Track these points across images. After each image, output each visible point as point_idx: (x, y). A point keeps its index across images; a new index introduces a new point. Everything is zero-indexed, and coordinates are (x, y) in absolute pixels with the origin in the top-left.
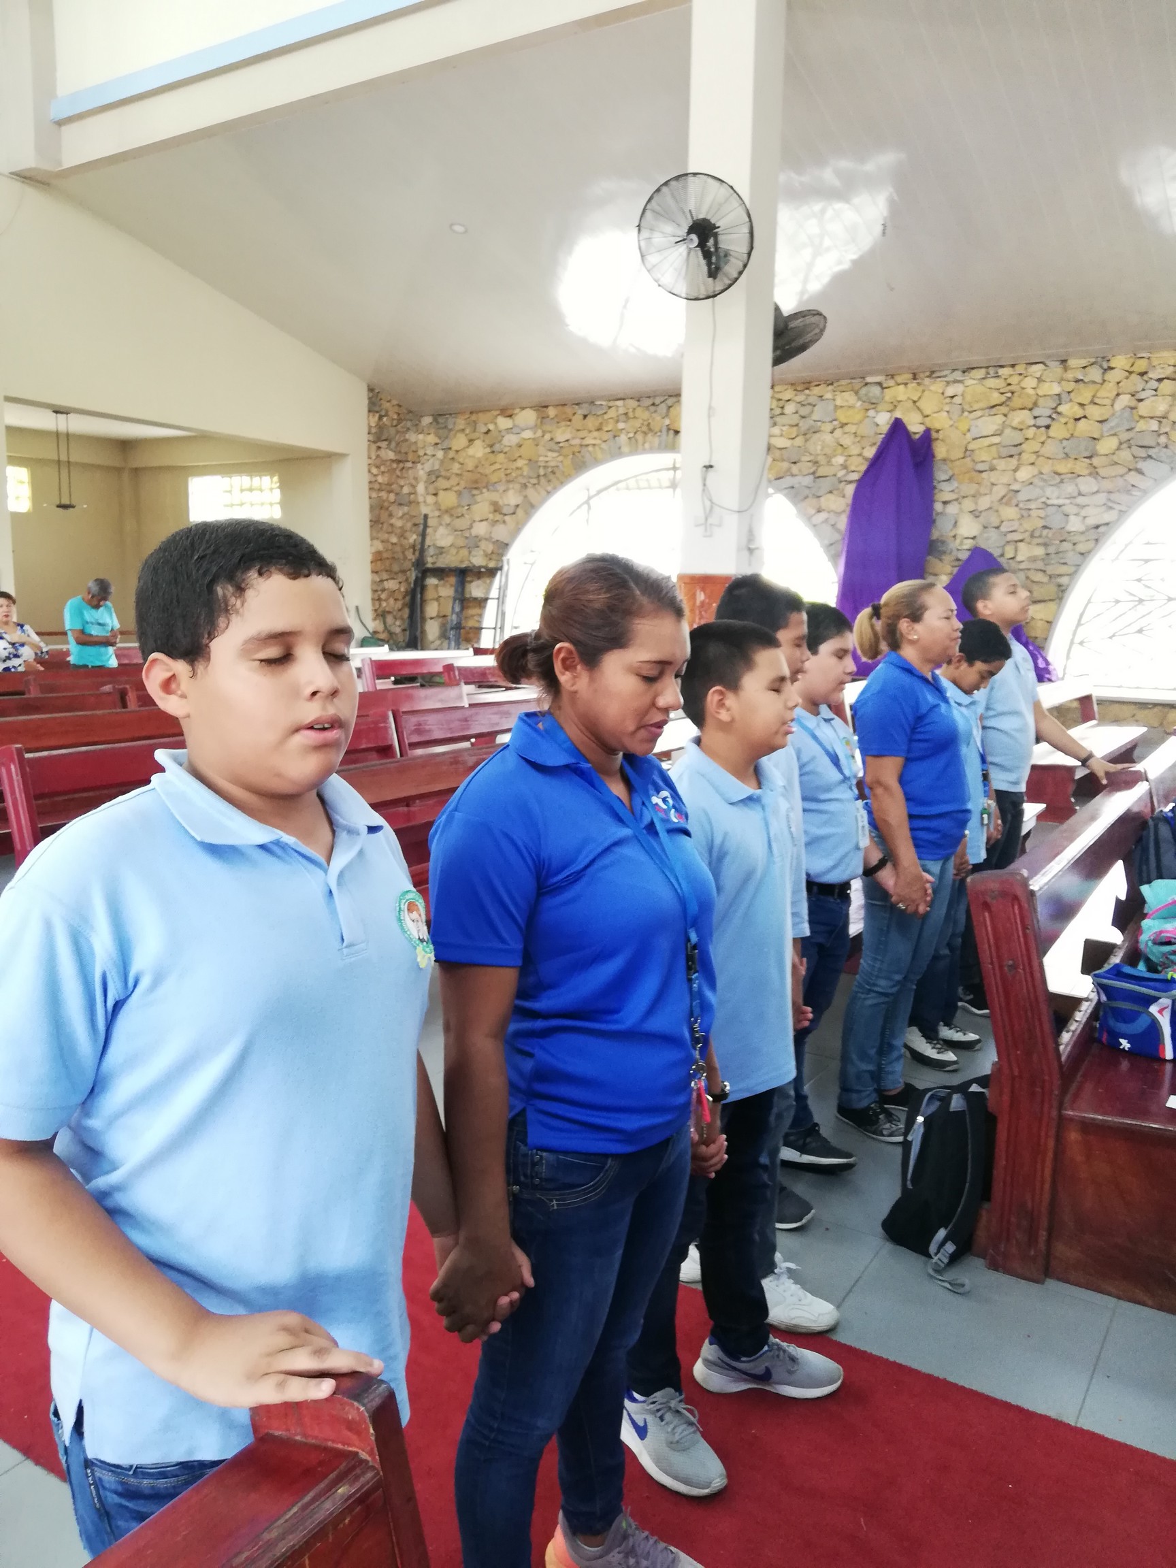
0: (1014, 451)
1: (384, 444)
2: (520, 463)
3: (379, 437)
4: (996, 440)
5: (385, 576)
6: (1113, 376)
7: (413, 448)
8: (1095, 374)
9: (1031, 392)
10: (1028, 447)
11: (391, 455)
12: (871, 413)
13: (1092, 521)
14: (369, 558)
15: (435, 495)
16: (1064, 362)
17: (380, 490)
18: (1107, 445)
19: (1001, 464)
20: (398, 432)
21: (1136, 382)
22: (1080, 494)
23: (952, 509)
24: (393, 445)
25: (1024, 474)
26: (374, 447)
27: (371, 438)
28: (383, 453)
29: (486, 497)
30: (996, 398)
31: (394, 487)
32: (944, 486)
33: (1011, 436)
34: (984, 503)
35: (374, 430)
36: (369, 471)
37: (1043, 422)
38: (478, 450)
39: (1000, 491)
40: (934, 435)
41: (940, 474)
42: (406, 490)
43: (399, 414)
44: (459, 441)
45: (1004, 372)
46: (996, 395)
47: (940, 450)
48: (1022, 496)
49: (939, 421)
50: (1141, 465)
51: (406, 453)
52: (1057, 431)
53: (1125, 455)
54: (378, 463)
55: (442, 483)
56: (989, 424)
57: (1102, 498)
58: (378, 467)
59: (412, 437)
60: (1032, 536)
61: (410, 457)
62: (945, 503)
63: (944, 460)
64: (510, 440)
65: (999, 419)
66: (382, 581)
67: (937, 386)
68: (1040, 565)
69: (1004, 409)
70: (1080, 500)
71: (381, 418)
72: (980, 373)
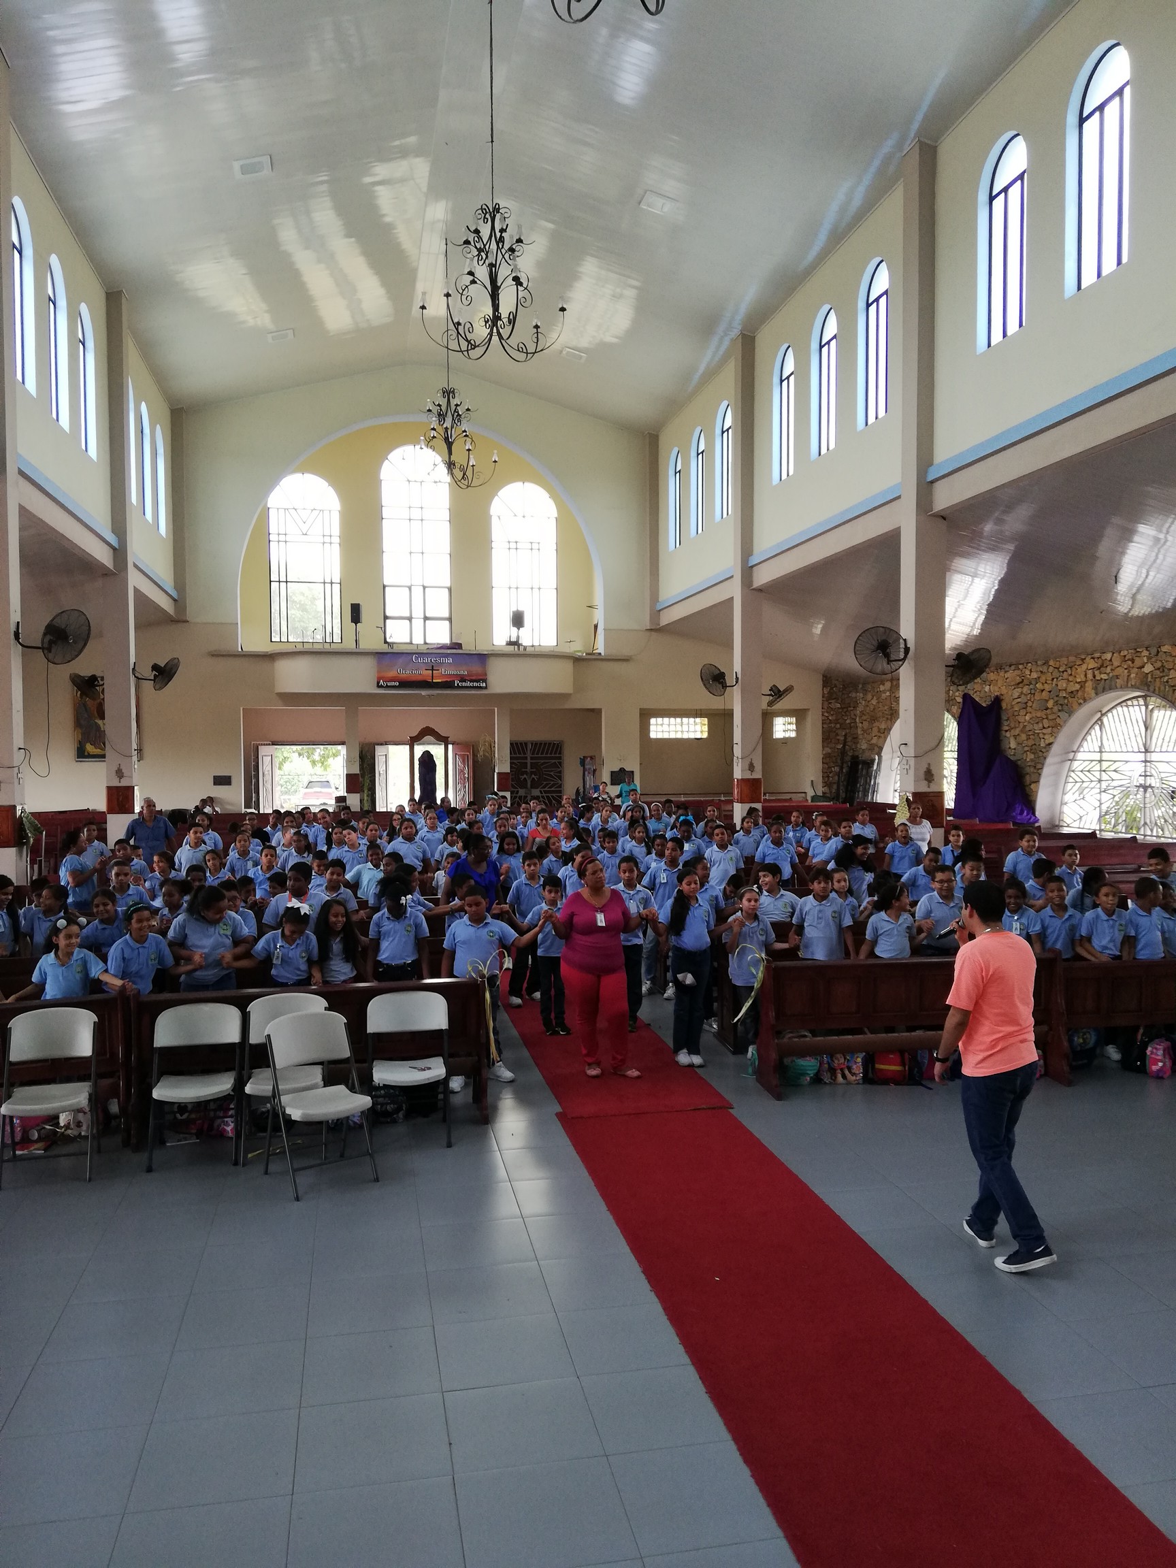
0: (1025, 706)
1: (833, 701)
2: (886, 708)
3: (828, 698)
4: (1019, 700)
5: (832, 765)
6: (1051, 669)
7: (854, 700)
8: (1045, 669)
9: (1028, 676)
10: (1030, 704)
11: (839, 705)
12: (984, 686)
13: (1047, 742)
14: (822, 756)
15: (862, 723)
16: (1036, 662)
17: (830, 723)
18: (1050, 704)
19: (1023, 712)
20: (843, 694)
21: (1056, 674)
22: (1044, 728)
23: (1008, 734)
24: (839, 701)
25: (1027, 718)
26: (826, 703)
27: (824, 699)
28: (832, 706)
29: (876, 724)
30: (1018, 679)
31: (840, 721)
32: (1006, 723)
33: (1023, 699)
34: (1017, 732)
35: (826, 695)
36: (823, 715)
37: (1033, 691)
38: (874, 702)
39: (1021, 725)
40: (1002, 697)
41: (1004, 717)
42: (848, 721)
43: (844, 685)
44: (869, 696)
45: (1021, 667)
46: (1018, 678)
47: (1004, 705)
48: (1028, 729)
49: (1004, 690)
50: (1059, 714)
51: (849, 703)
52: (1037, 697)
53: (1056, 708)
54: (826, 709)
55: (864, 718)
56: (1016, 693)
57: (1049, 730)
58: (827, 712)
59: (853, 695)
60: (1031, 750)
61: (852, 705)
62: (1006, 731)
63: (1006, 709)
64: (884, 696)
65: (1019, 690)
66: (829, 767)
67: (1002, 674)
68: (1033, 764)
69: (1021, 685)
70: (1044, 731)
71: (832, 689)
72: (1013, 667)
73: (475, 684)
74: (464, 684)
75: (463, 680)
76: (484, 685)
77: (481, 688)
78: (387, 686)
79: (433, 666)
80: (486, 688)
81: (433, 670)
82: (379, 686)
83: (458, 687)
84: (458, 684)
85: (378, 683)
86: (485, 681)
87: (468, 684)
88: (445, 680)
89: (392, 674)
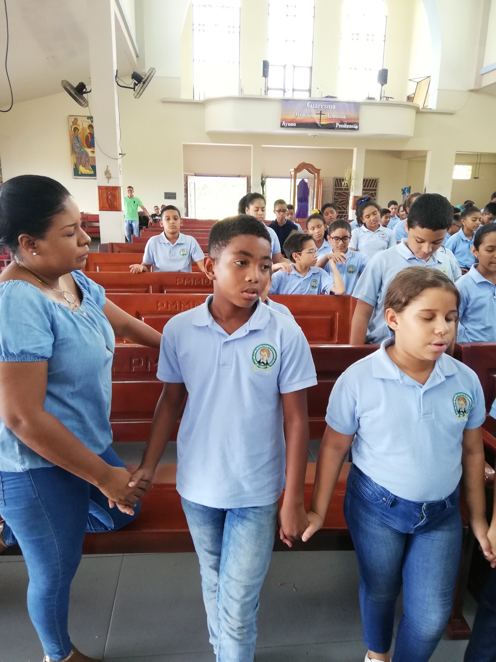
73: (351, 126)
74: (342, 126)
75: (342, 123)
76: (356, 127)
77: (354, 129)
78: (288, 127)
79: (321, 111)
80: (358, 129)
81: (321, 114)
82: (282, 126)
83: (339, 128)
84: (338, 126)
85: (281, 124)
86: (357, 124)
87: (345, 126)
88: (329, 122)
89: (291, 117)
